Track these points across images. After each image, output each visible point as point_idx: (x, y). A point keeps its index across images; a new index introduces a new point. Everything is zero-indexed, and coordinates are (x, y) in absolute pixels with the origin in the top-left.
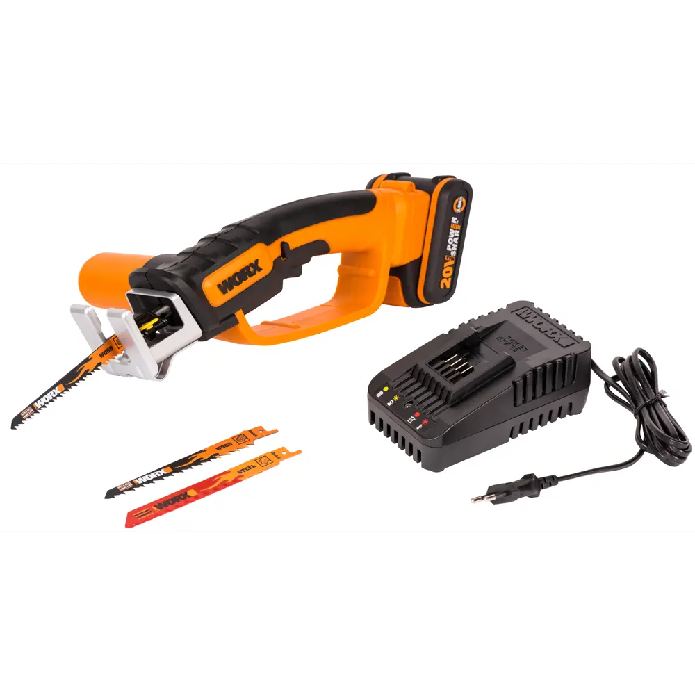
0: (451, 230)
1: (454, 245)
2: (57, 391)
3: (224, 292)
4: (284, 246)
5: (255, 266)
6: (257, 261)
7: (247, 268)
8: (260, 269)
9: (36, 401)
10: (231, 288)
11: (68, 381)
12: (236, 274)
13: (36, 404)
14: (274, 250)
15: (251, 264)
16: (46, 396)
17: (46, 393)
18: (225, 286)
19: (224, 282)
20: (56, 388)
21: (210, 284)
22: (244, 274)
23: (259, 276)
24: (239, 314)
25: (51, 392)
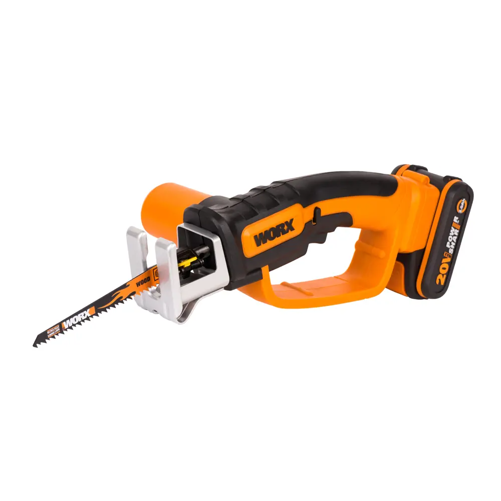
0: (452, 228)
1: (452, 243)
2: (87, 313)
3: (258, 244)
4: (317, 210)
5: (289, 225)
6: (292, 220)
7: (282, 225)
8: (292, 229)
9: (65, 320)
10: (265, 242)
11: (101, 305)
12: (272, 229)
13: (64, 323)
14: (308, 213)
15: (286, 222)
16: (76, 317)
17: (76, 314)
18: (261, 239)
19: (261, 234)
20: (88, 310)
21: (249, 233)
22: (278, 230)
23: (291, 235)
24: (265, 269)
25: (82, 314)
